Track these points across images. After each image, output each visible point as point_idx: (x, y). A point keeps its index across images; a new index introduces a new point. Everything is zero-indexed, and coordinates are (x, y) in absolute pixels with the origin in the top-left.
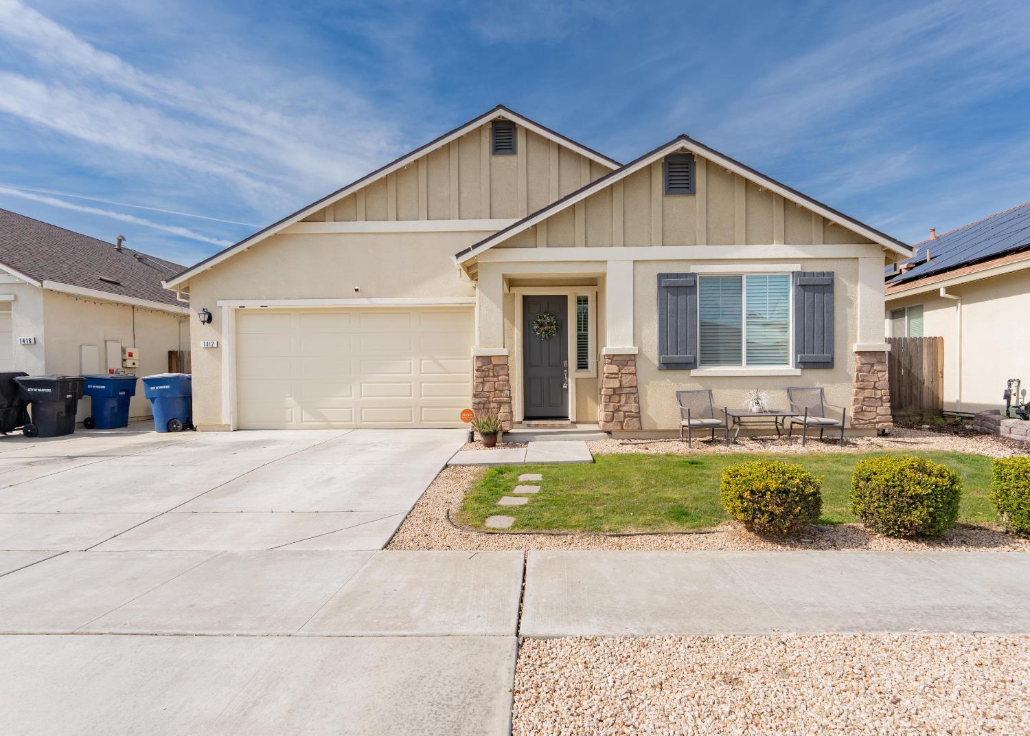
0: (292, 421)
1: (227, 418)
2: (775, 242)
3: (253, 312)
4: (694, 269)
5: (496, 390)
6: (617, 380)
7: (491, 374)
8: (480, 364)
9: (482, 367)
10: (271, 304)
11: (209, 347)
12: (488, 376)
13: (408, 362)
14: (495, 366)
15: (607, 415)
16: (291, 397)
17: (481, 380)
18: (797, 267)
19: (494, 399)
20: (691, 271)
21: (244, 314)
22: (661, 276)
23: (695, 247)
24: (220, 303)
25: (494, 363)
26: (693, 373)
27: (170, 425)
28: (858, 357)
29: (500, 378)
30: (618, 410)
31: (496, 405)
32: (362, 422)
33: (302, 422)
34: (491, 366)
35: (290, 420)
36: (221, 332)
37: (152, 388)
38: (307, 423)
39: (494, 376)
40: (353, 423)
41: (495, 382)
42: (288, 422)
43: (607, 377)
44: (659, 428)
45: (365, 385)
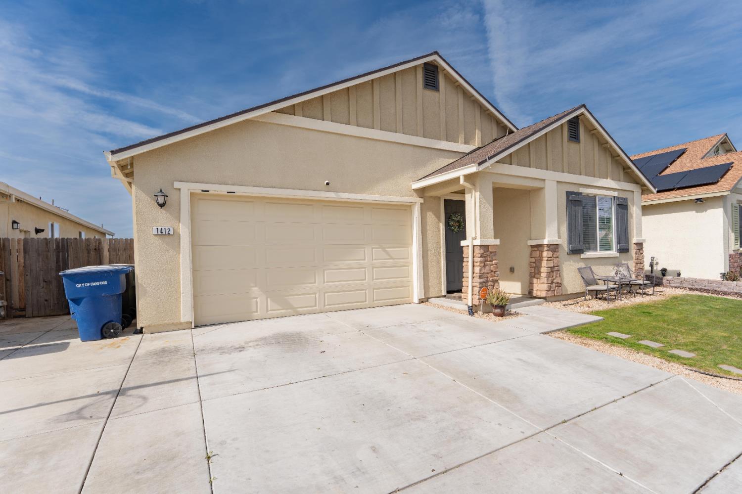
0: (257, 312)
1: (186, 314)
2: (609, 178)
3: (218, 198)
4: (582, 190)
5: (492, 271)
6: (551, 261)
7: (489, 260)
8: (482, 251)
9: (483, 254)
10: (240, 190)
11: (162, 234)
12: (487, 261)
13: (363, 250)
14: (491, 252)
15: (548, 286)
16: (256, 286)
17: (483, 264)
18: (616, 194)
19: (491, 278)
20: (580, 191)
21: (200, 199)
22: (568, 193)
23: (580, 176)
24: (177, 185)
25: (490, 250)
26: (583, 256)
27: (105, 329)
28: (635, 246)
29: (494, 262)
30: (552, 282)
31: (492, 284)
32: (325, 306)
33: (267, 311)
34: (488, 253)
35: (255, 310)
36: (178, 219)
37: (78, 286)
38: (273, 312)
39: (490, 261)
40: (317, 307)
41: (491, 265)
42: (254, 312)
43: (547, 260)
44: (569, 293)
45: (328, 271)
